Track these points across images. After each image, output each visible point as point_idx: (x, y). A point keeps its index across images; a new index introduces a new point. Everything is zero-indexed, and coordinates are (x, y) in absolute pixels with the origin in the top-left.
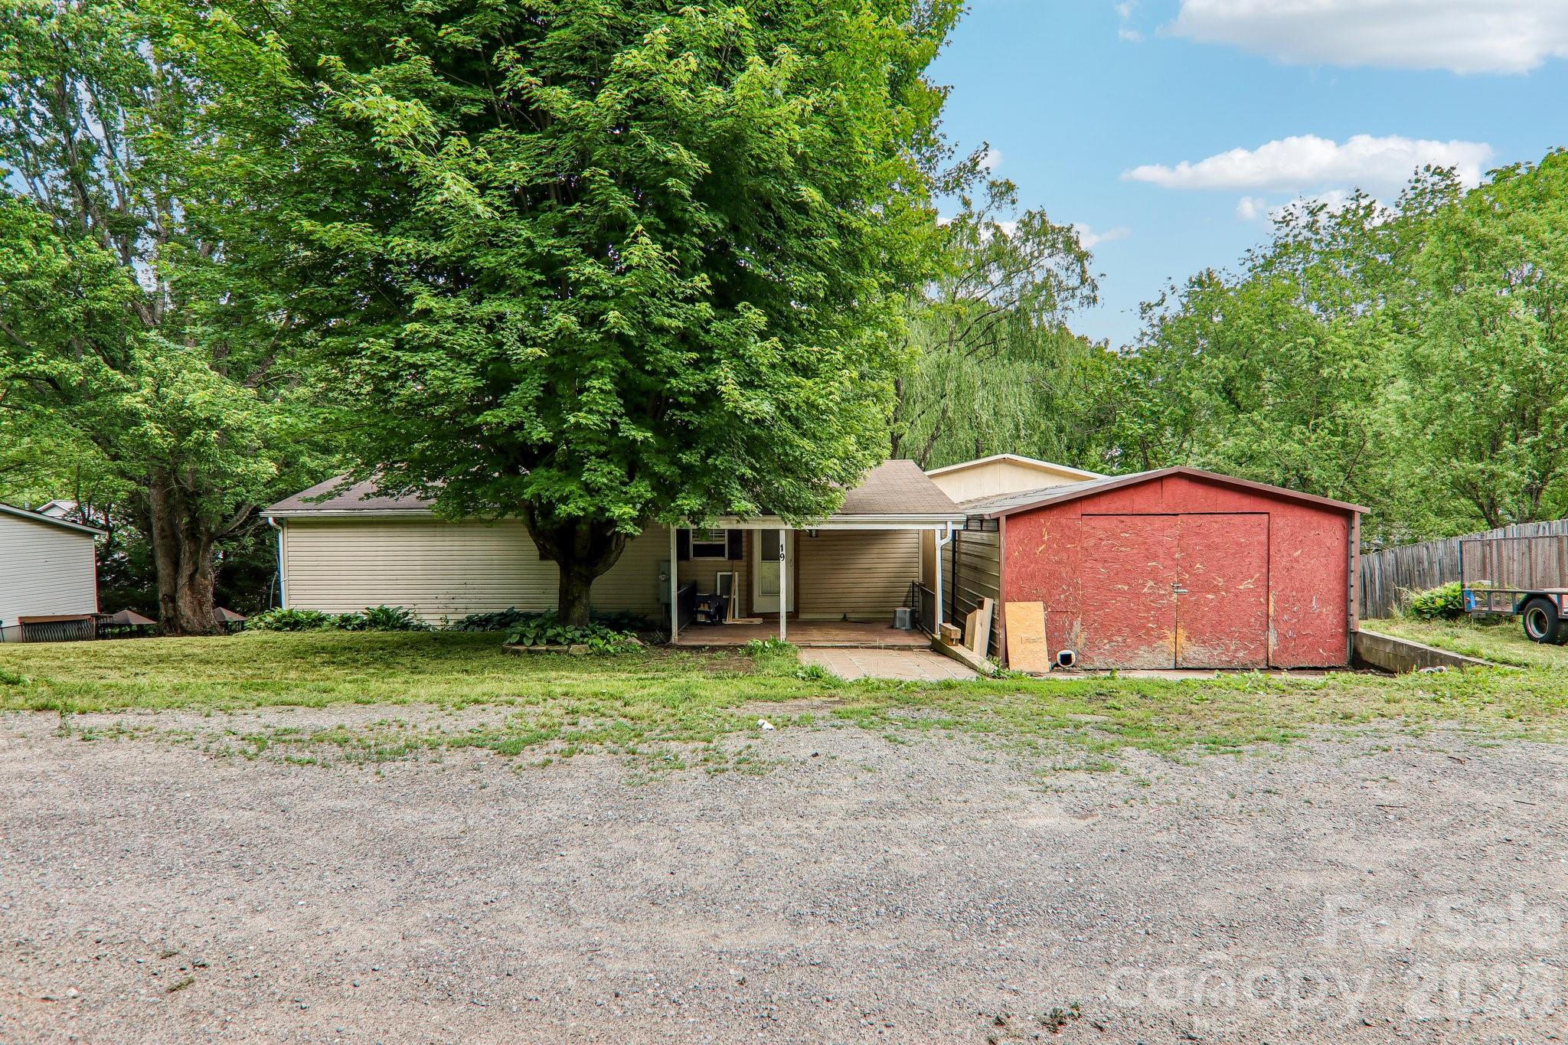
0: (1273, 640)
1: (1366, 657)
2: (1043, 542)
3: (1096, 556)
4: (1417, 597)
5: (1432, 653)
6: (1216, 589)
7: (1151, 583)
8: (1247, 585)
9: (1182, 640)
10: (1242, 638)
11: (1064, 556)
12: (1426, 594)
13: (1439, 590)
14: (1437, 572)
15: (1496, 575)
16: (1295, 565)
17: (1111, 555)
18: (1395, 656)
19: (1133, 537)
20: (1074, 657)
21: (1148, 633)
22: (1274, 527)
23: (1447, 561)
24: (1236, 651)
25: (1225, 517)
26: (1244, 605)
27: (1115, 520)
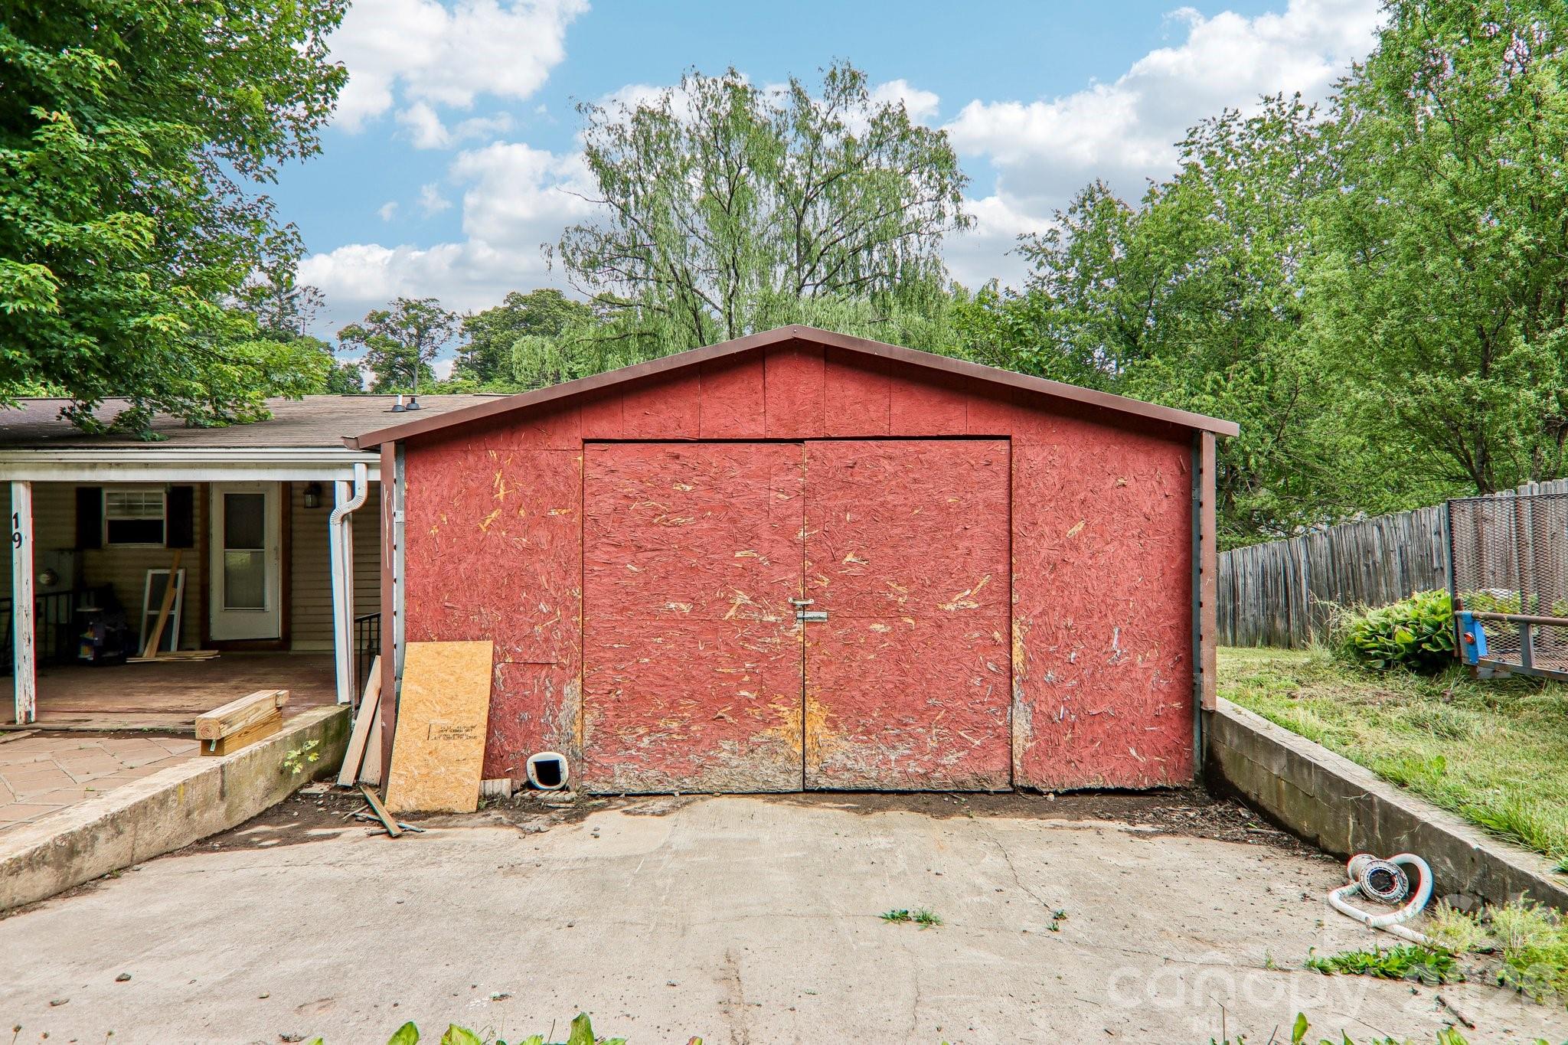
0: (1022, 727)
1: (1231, 774)
2: (496, 504)
3: (618, 537)
4: (1357, 621)
5: (1389, 811)
6: (889, 611)
7: (742, 598)
8: (964, 601)
9: (817, 726)
10: (954, 721)
11: (543, 536)
12: (1374, 616)
13: (1402, 609)
14: (1397, 568)
15: (1530, 578)
16: (1071, 556)
17: (655, 533)
18: (1293, 789)
19: (702, 491)
20: (564, 766)
21: (737, 712)
22: (1022, 468)
23: (1412, 549)
24: (939, 752)
25: (911, 447)
26: (957, 647)
27: (660, 452)
